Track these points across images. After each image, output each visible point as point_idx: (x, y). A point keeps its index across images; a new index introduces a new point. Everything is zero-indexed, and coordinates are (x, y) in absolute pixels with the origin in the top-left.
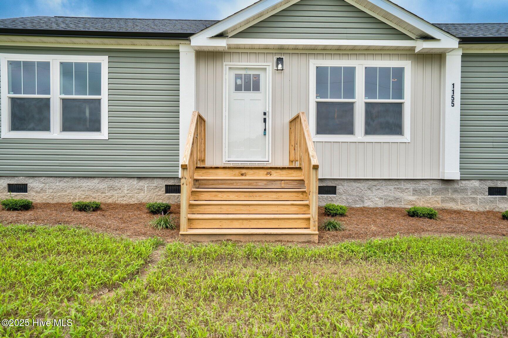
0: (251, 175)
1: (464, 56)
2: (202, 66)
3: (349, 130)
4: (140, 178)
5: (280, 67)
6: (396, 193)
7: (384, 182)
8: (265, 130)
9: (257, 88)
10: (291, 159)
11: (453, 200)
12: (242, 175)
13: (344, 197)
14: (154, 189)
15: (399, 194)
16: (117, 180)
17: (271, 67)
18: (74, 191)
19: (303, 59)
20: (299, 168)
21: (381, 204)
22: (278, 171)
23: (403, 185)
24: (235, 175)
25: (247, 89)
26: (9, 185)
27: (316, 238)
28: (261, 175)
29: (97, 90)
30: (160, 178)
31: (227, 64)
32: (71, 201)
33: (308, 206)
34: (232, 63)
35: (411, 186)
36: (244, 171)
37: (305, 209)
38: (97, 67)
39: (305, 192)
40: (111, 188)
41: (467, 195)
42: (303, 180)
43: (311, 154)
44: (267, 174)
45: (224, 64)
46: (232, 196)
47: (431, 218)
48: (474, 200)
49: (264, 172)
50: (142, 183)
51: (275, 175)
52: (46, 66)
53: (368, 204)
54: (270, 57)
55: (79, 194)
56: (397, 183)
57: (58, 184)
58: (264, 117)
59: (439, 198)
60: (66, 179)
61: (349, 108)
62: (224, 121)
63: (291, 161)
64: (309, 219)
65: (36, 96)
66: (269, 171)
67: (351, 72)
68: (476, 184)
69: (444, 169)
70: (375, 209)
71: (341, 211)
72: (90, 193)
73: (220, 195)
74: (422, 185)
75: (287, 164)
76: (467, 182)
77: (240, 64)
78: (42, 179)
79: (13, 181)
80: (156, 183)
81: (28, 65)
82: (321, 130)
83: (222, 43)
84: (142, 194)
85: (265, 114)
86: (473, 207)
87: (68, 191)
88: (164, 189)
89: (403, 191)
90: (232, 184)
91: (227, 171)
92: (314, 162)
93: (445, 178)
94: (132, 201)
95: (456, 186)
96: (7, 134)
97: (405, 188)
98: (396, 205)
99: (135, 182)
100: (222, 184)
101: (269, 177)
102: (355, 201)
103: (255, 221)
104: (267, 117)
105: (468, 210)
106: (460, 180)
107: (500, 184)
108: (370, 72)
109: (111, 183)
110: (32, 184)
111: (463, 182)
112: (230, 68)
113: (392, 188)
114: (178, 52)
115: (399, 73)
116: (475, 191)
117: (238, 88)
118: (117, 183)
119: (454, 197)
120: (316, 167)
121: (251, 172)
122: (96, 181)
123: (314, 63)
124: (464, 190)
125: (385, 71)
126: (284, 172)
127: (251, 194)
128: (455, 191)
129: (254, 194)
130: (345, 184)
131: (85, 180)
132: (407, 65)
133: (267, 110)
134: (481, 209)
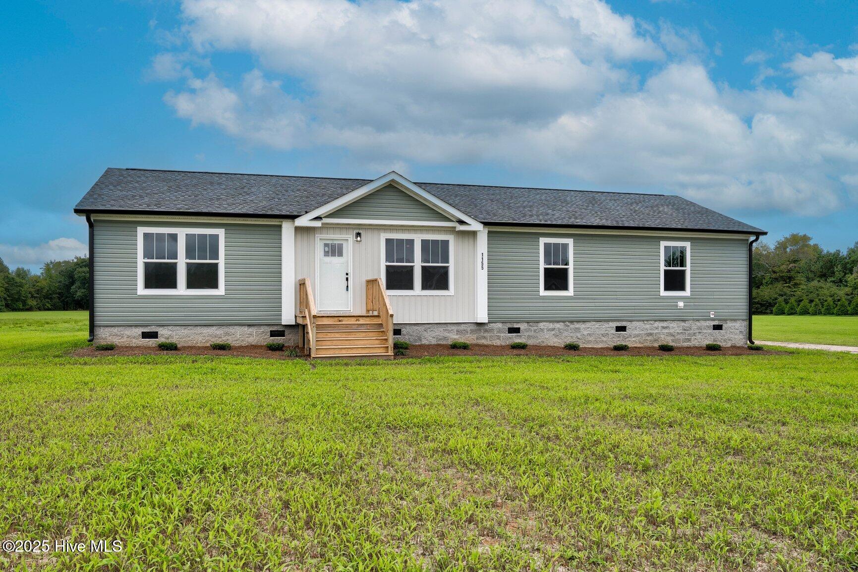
0: (346, 321)
1: (489, 232)
2: (299, 237)
3: (410, 286)
4: (249, 325)
5: (359, 239)
6: (445, 333)
7: (436, 325)
8: (347, 286)
9: (340, 254)
10: (369, 308)
11: (485, 338)
12: (340, 321)
13: (407, 337)
14: (261, 334)
15: (446, 334)
16: (231, 328)
17: (351, 239)
18: (197, 337)
19: (376, 232)
20: (378, 316)
21: (434, 342)
22: (364, 318)
23: (450, 328)
24: (335, 322)
25: (333, 254)
26: (143, 333)
27: (393, 357)
28: (352, 321)
29: (216, 257)
30: (266, 325)
31: (318, 236)
32: (194, 345)
33: (386, 340)
34: (322, 235)
35: (455, 328)
36: (341, 319)
37: (384, 342)
38: (216, 237)
39: (384, 331)
40: (227, 334)
41: (494, 334)
42: (381, 324)
43: (388, 307)
44: (356, 321)
45: (316, 235)
46: (337, 335)
47: (464, 349)
48: (499, 338)
49: (355, 319)
50: (251, 330)
51: (362, 320)
52: (174, 237)
53: (424, 342)
54: (351, 231)
55: (200, 339)
56: (445, 326)
57: (183, 331)
58: (347, 276)
59: (475, 336)
60: (190, 327)
61: (410, 270)
62: (316, 280)
63: (368, 311)
64: (388, 347)
65: (166, 261)
66: (358, 318)
67: (411, 242)
68: (500, 325)
69: (477, 315)
70: (429, 346)
71: (405, 346)
72: (209, 338)
73: (329, 334)
74: (462, 327)
75: (364, 313)
76: (493, 324)
77: (328, 236)
78: (170, 328)
79: (146, 330)
80: (262, 329)
81: (160, 236)
82: (389, 287)
83: (318, 224)
84: (251, 338)
85: (347, 274)
86: (498, 343)
87: (192, 337)
88: (269, 334)
89: (449, 332)
90: (335, 327)
91: (329, 319)
92: (391, 312)
93: (478, 322)
94: (244, 344)
95: (486, 327)
96: (141, 290)
97: (450, 329)
98: (444, 343)
99: (246, 328)
100: (329, 327)
101: (358, 322)
102: (415, 341)
103: (355, 349)
104: (349, 276)
105: (495, 344)
106: (489, 323)
107: (516, 326)
108: (425, 243)
109: (226, 329)
110: (162, 332)
111: (491, 324)
112: (320, 239)
113: (442, 329)
114: (280, 226)
115: (446, 243)
116: (500, 331)
117: (326, 254)
118: (231, 330)
119: (485, 335)
120: (392, 316)
121: (346, 319)
122: (214, 328)
123: (384, 236)
124: (492, 330)
125: (435, 242)
126: (368, 319)
127: (349, 333)
128: (486, 331)
129: (350, 333)
130: (408, 327)
131: (205, 328)
132: (451, 238)
133: (349, 271)
134: (503, 344)
